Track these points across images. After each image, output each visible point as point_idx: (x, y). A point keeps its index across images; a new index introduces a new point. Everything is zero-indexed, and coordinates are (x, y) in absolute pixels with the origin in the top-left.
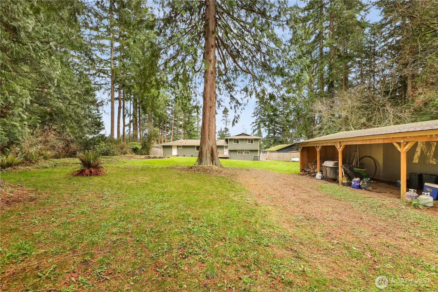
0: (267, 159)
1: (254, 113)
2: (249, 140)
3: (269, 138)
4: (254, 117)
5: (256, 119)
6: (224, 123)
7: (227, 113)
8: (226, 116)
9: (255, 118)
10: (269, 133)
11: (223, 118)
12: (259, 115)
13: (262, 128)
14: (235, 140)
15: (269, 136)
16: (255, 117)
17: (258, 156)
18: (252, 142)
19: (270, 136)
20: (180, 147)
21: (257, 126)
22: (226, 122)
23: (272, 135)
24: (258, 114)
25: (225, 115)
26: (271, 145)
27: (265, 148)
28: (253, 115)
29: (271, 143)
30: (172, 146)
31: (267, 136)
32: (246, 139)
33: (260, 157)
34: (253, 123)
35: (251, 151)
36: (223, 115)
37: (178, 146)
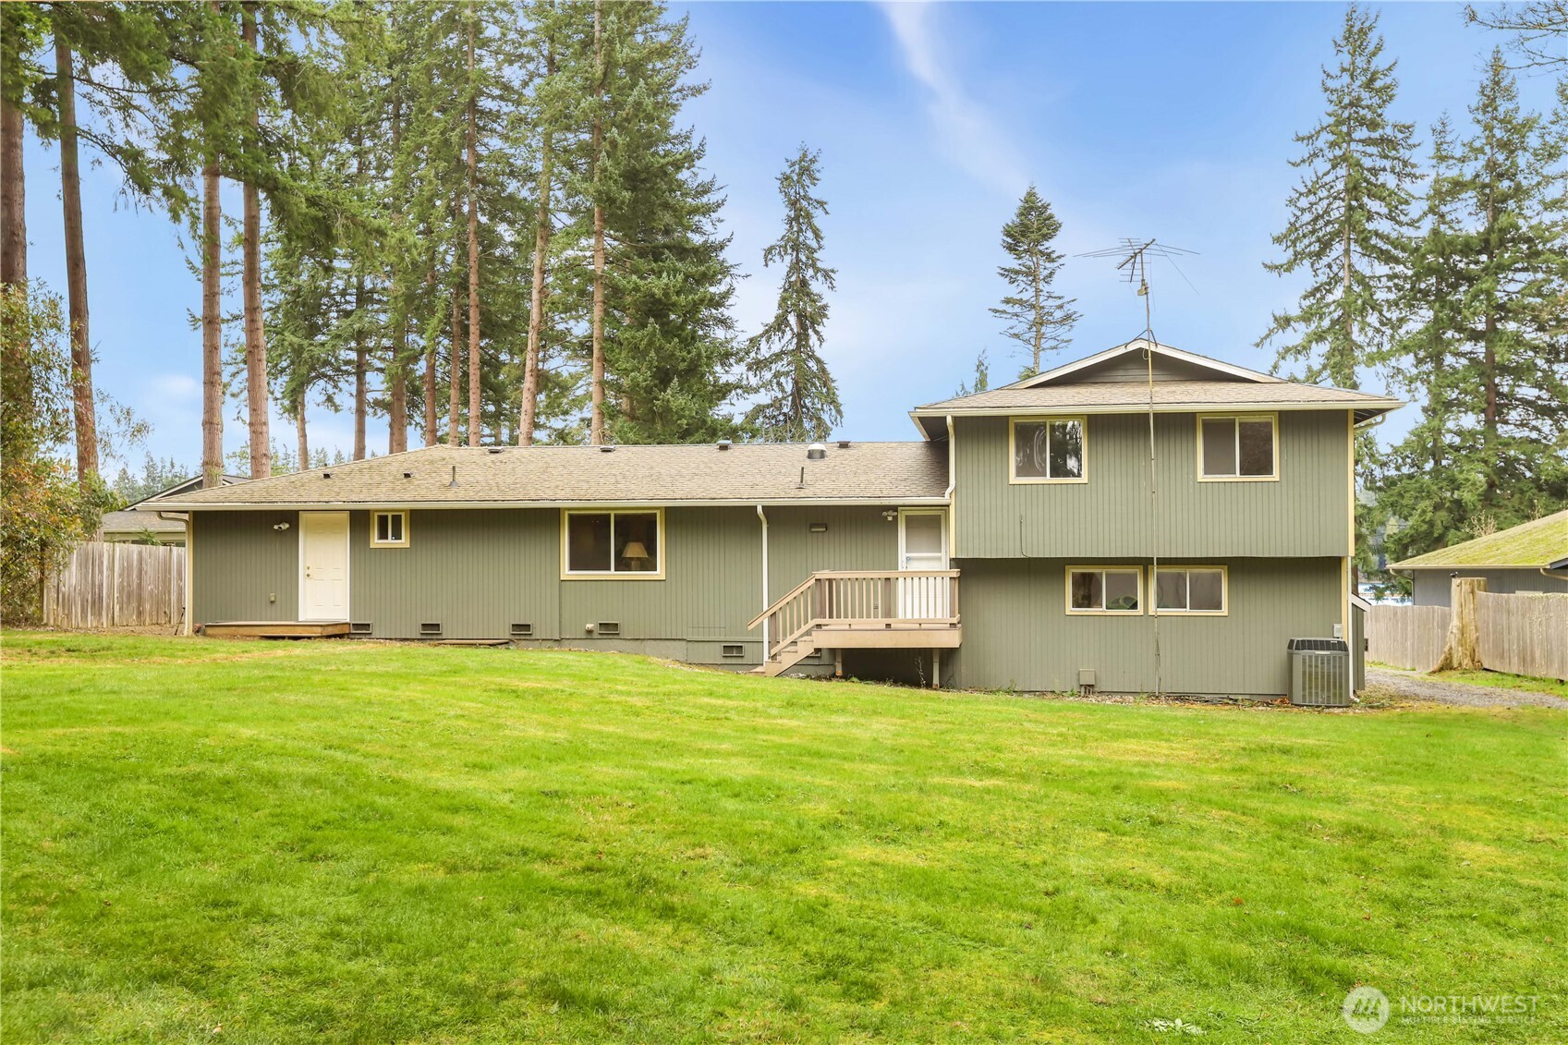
0: (1447, 666)
1: (1289, 236)
2: (1218, 428)
3: (1437, 453)
4: (1289, 267)
5: (1310, 283)
6: (1021, 327)
7: (1050, 245)
8: (1031, 274)
9: (1305, 277)
10: (1440, 407)
11: (1012, 291)
12: (1338, 249)
13: (1371, 360)
14: (1028, 431)
15: (1437, 432)
16: (1305, 267)
17: (1344, 632)
18: (1257, 462)
19: (1448, 439)
20: (389, 523)
21: (1324, 348)
22: (1039, 323)
23: (1470, 421)
24: (1326, 245)
25: (1027, 260)
26: (1460, 514)
27: (1403, 547)
28: (1282, 255)
29: (1467, 496)
30: (292, 517)
31: (1418, 434)
32: (1176, 425)
33: (1361, 645)
34: (1284, 322)
35: (1247, 569)
36: (1011, 261)
37: (359, 521)
